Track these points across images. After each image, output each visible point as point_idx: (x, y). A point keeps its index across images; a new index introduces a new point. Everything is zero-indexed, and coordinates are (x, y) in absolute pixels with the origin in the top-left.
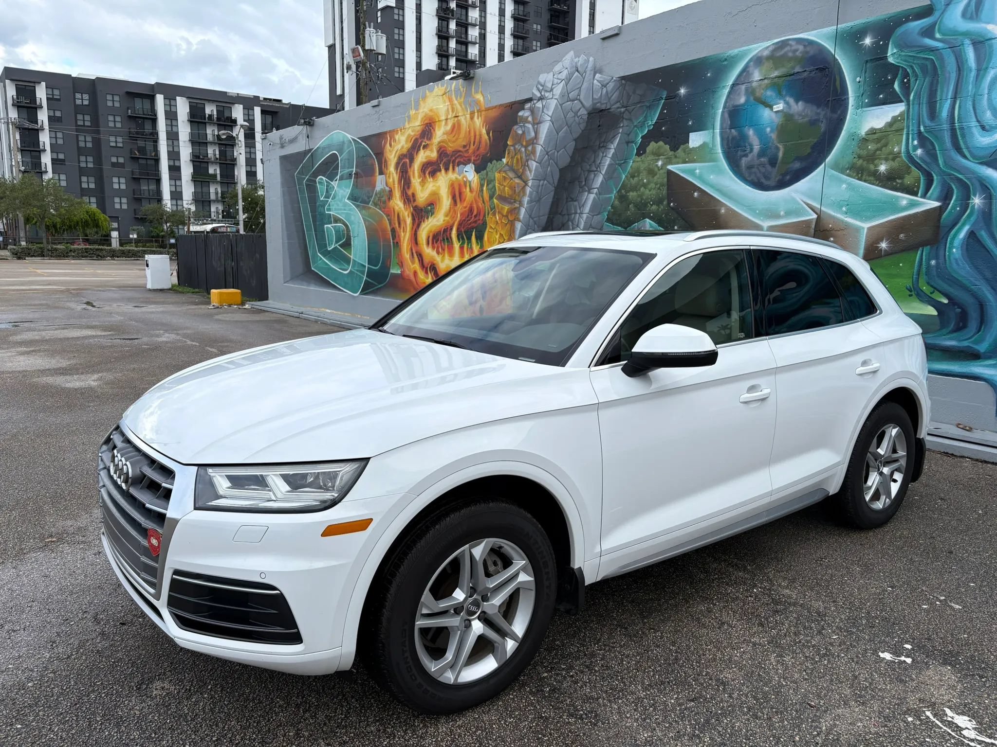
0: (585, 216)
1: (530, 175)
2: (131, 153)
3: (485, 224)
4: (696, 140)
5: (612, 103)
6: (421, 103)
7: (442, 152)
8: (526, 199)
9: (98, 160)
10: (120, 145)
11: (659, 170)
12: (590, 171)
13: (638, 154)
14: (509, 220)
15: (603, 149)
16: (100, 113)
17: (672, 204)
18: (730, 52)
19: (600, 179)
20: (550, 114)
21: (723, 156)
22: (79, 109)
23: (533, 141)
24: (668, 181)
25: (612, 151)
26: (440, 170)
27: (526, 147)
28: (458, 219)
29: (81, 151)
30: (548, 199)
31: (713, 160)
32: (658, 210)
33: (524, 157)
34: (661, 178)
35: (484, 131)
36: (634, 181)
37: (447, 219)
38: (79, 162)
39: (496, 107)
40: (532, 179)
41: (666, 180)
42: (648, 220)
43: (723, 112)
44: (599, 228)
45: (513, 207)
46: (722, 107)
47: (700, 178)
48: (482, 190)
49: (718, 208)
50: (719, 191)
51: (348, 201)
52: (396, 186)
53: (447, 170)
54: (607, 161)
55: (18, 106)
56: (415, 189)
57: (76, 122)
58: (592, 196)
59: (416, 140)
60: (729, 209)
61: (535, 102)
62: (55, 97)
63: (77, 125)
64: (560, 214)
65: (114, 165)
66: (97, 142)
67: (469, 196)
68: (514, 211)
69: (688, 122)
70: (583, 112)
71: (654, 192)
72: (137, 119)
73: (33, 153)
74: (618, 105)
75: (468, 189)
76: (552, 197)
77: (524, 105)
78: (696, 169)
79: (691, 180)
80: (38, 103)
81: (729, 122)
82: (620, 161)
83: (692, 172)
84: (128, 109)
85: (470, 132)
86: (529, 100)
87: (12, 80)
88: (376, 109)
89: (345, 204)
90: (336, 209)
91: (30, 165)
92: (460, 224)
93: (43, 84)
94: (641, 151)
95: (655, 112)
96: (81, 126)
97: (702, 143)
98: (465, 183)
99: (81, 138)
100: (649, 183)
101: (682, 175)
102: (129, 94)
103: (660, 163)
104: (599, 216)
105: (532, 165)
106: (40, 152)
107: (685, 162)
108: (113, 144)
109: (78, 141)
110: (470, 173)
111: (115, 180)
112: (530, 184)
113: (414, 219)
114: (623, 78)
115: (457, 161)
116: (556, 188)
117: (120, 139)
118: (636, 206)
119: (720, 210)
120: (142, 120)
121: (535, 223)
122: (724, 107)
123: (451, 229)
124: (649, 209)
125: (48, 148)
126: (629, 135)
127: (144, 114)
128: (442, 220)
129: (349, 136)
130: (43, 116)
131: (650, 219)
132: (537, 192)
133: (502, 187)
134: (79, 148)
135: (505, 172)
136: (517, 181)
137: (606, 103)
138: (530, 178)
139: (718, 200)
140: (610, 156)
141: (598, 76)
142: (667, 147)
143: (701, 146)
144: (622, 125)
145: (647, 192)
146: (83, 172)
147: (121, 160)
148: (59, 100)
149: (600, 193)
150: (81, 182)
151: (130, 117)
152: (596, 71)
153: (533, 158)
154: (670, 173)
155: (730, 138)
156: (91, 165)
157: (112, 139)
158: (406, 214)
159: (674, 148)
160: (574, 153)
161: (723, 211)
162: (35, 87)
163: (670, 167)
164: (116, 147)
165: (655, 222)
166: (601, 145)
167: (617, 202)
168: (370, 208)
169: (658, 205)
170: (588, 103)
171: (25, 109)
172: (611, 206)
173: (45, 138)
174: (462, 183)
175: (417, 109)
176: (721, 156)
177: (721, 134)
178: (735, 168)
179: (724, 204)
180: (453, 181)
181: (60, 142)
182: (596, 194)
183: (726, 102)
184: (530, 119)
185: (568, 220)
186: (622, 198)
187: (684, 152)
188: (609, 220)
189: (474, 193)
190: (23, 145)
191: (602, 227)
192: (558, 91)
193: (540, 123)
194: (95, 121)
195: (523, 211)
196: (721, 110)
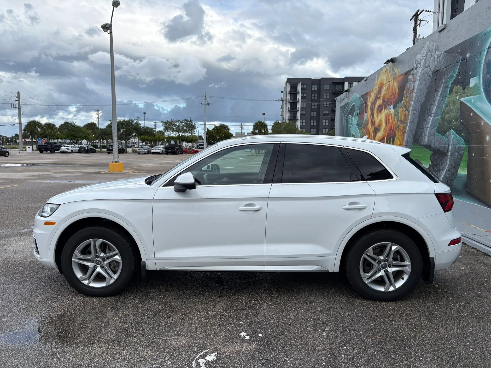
0: (428, 129)
1: (411, 109)
2: (332, 109)
3: (395, 135)
4: (473, 82)
5: (441, 66)
6: (379, 76)
7: (384, 101)
8: (409, 121)
9: (318, 114)
10: (328, 106)
11: (457, 101)
12: (431, 105)
13: (450, 93)
14: (403, 133)
15: (436, 92)
16: (321, 92)
17: (462, 121)
18: (488, 29)
19: (435, 108)
20: (419, 76)
21: (483, 90)
22: (313, 92)
23: (412, 91)
24: (460, 108)
25: (440, 92)
26: (383, 109)
27: (410, 94)
28: (387, 133)
29: (312, 110)
30: (416, 121)
31: (479, 93)
32: (456, 124)
33: (409, 100)
34: (458, 106)
35: (397, 88)
36: (447, 109)
37: (384, 133)
38: (311, 114)
39: (401, 75)
40: (411, 111)
41: (460, 106)
42: (452, 130)
43: (484, 64)
44: (433, 135)
45: (404, 125)
46: (483, 62)
47: (473, 105)
48: (395, 118)
49: (480, 122)
50: (482, 112)
51: (356, 126)
52: (370, 118)
53: (385, 108)
54: (438, 98)
55: (291, 93)
56: (375, 119)
57: (312, 98)
58: (432, 118)
59: (377, 95)
60: (485, 122)
61: (414, 70)
62: (304, 88)
63: (312, 99)
64: (420, 128)
65: (325, 115)
66: (319, 106)
67: (391, 120)
68: (405, 127)
69: (469, 73)
70: (431, 73)
71: (455, 114)
72: (336, 94)
73: (294, 112)
74: (443, 67)
75: (391, 118)
76: (417, 120)
77: (410, 73)
78: (472, 100)
79: (470, 106)
80: (298, 92)
81: (486, 70)
82: (443, 97)
83: (470, 101)
84: (333, 90)
85: (393, 88)
86: (412, 70)
87: (289, 83)
88: (366, 81)
89: (356, 128)
90: (353, 130)
91: (292, 117)
92: (387, 135)
93: (301, 83)
94: (451, 92)
95: (457, 68)
96: (313, 99)
97: (475, 84)
98: (390, 114)
99: (313, 104)
100: (453, 109)
101: (466, 103)
102: (333, 83)
103: (458, 97)
104: (434, 129)
105: (412, 103)
106: (296, 111)
107: (468, 96)
108: (325, 106)
109: (311, 105)
110: (391, 110)
111: (324, 121)
112: (410, 113)
113: (374, 134)
114: (445, 52)
115: (388, 104)
116: (419, 114)
117: (328, 103)
118: (447, 123)
119: (481, 123)
120: (338, 94)
121: (411, 134)
122: (485, 62)
123: (385, 138)
124: (453, 124)
125: (300, 110)
126: (446, 83)
127: (339, 91)
128: (382, 134)
129: (358, 95)
130: (299, 97)
131: (453, 130)
132: (413, 117)
133: (401, 115)
134: (311, 108)
135: (403, 108)
136: (406, 112)
137: (439, 67)
138: (411, 110)
139: (481, 117)
140: (439, 95)
141: (437, 52)
142: (461, 87)
143: (474, 85)
144: (444, 78)
145: (452, 115)
146: (312, 118)
147: (328, 112)
148: (306, 89)
149: (434, 116)
150: (311, 123)
151: (333, 93)
152: (437, 49)
153: (412, 100)
154: (462, 102)
155: (487, 79)
156: (315, 115)
157: (325, 103)
158: (372, 131)
159: (464, 88)
160: (426, 95)
161: (482, 124)
162: (297, 85)
163: (462, 99)
164: (326, 107)
165: (454, 131)
166: (436, 90)
167: (441, 121)
168: (362, 129)
169: (456, 122)
170: (432, 68)
171: (293, 94)
172: (439, 123)
173: (299, 106)
174: (389, 115)
175: (378, 80)
176: (482, 90)
177: (483, 77)
178: (488, 97)
179: (484, 119)
180: (386, 114)
181: (305, 106)
182: (433, 117)
183: (485, 58)
184: (412, 79)
185: (423, 132)
186: (443, 118)
187: (468, 90)
188: (438, 131)
189: (393, 119)
190: (291, 109)
191: (435, 135)
192: (422, 63)
193: (415, 81)
194: (319, 97)
195: (408, 127)
196: (483, 64)
